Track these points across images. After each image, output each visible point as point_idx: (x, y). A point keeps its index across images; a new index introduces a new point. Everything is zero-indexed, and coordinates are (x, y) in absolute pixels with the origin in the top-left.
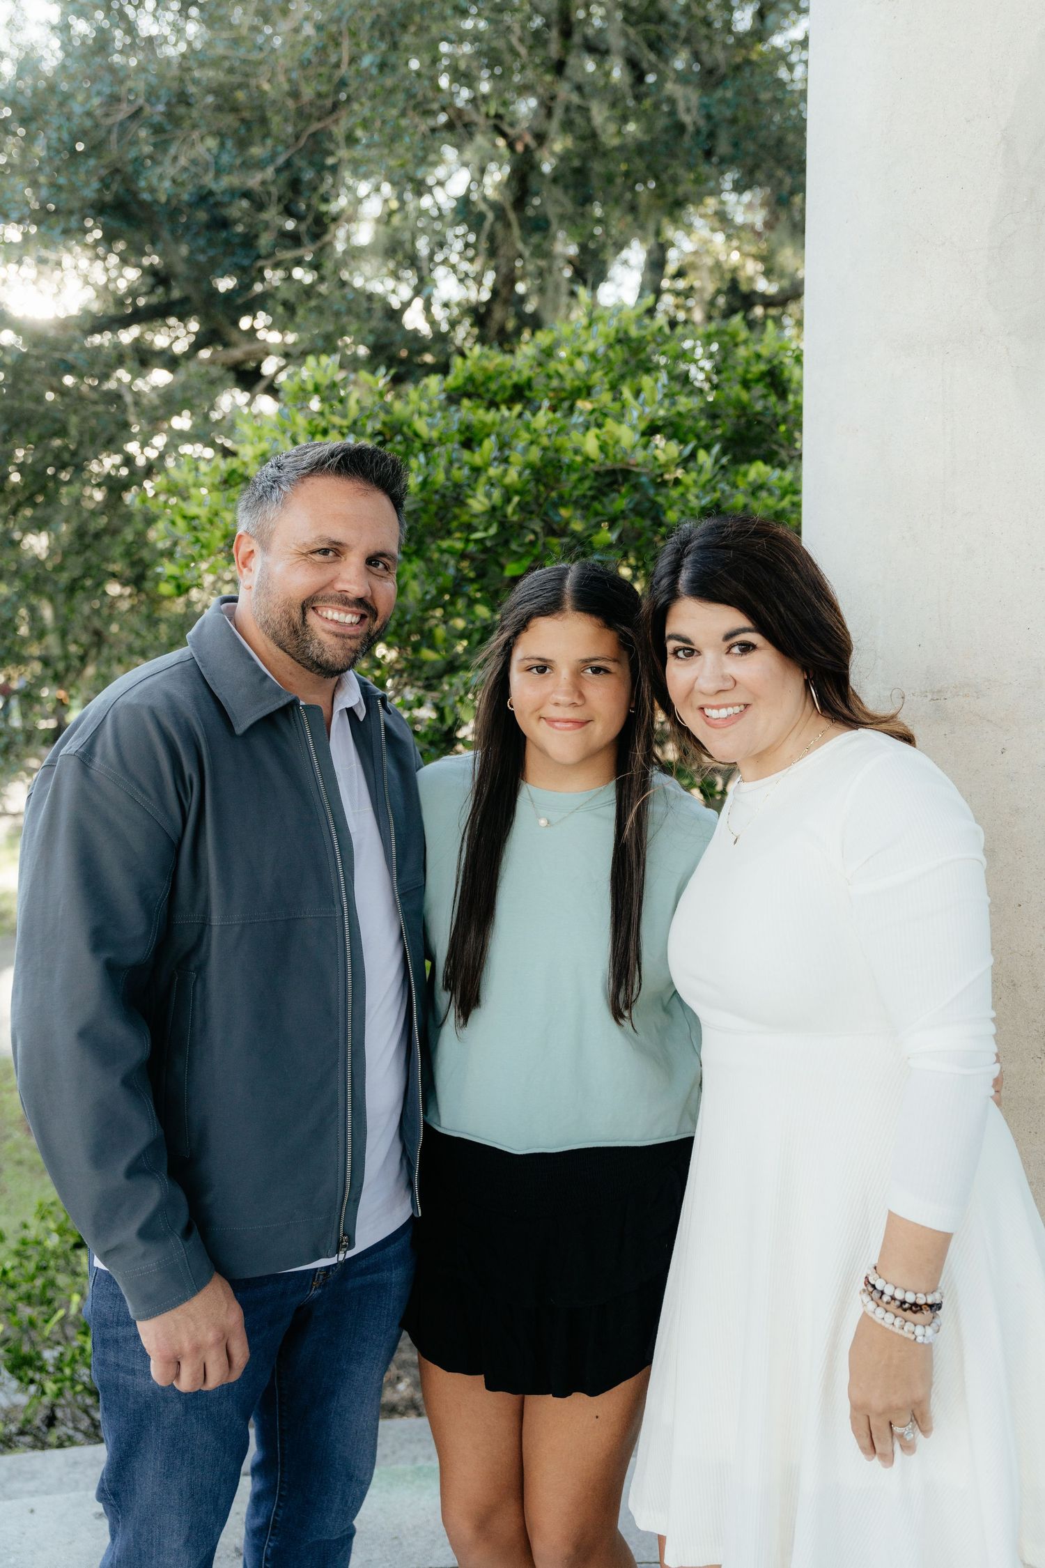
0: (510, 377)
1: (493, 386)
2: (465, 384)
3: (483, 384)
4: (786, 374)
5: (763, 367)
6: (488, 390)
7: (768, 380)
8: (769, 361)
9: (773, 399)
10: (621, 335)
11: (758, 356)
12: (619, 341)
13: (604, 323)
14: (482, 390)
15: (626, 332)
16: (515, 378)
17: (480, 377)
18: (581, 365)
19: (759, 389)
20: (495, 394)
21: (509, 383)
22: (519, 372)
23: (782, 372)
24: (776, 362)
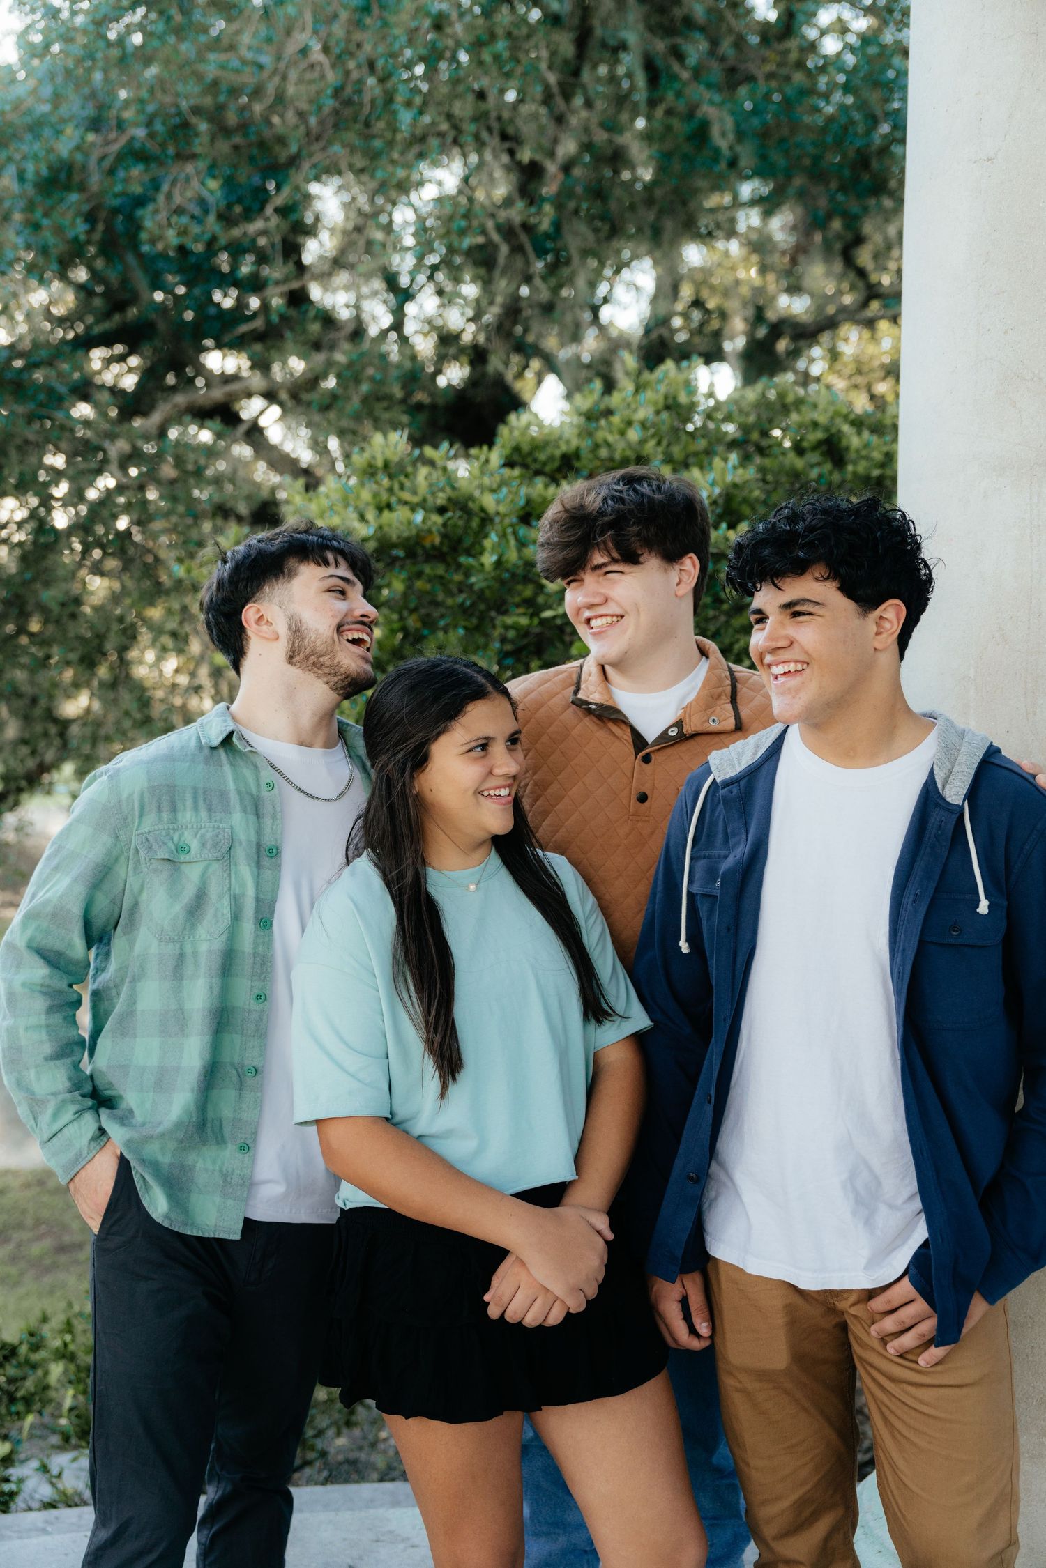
0: (558, 447)
1: (542, 457)
2: (512, 454)
3: (530, 454)
4: (844, 443)
5: (819, 435)
6: (535, 460)
7: (824, 448)
8: (827, 429)
9: (828, 466)
10: (670, 401)
11: (815, 425)
12: (667, 407)
13: (652, 390)
14: (529, 460)
15: (675, 398)
16: (564, 448)
17: (526, 448)
18: (634, 435)
19: (814, 457)
20: (544, 464)
21: (558, 453)
22: (568, 442)
23: (840, 440)
24: (833, 430)
